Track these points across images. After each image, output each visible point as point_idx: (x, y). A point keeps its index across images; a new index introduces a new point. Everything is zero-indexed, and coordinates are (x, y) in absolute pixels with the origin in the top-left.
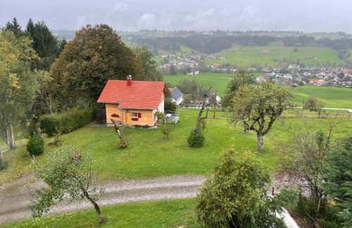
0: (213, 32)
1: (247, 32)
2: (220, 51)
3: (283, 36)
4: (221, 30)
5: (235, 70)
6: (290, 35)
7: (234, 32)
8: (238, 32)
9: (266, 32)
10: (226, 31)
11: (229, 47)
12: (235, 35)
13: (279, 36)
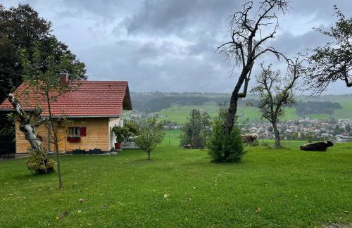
0: (152, 93)
1: (183, 93)
2: (160, 110)
3: (215, 97)
4: (159, 91)
5: (176, 127)
6: (220, 96)
7: (171, 93)
8: (175, 93)
9: (201, 93)
10: (164, 92)
11: (168, 106)
12: (173, 95)
13: (211, 97)
